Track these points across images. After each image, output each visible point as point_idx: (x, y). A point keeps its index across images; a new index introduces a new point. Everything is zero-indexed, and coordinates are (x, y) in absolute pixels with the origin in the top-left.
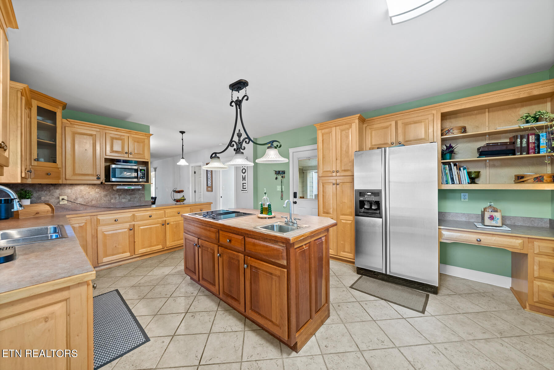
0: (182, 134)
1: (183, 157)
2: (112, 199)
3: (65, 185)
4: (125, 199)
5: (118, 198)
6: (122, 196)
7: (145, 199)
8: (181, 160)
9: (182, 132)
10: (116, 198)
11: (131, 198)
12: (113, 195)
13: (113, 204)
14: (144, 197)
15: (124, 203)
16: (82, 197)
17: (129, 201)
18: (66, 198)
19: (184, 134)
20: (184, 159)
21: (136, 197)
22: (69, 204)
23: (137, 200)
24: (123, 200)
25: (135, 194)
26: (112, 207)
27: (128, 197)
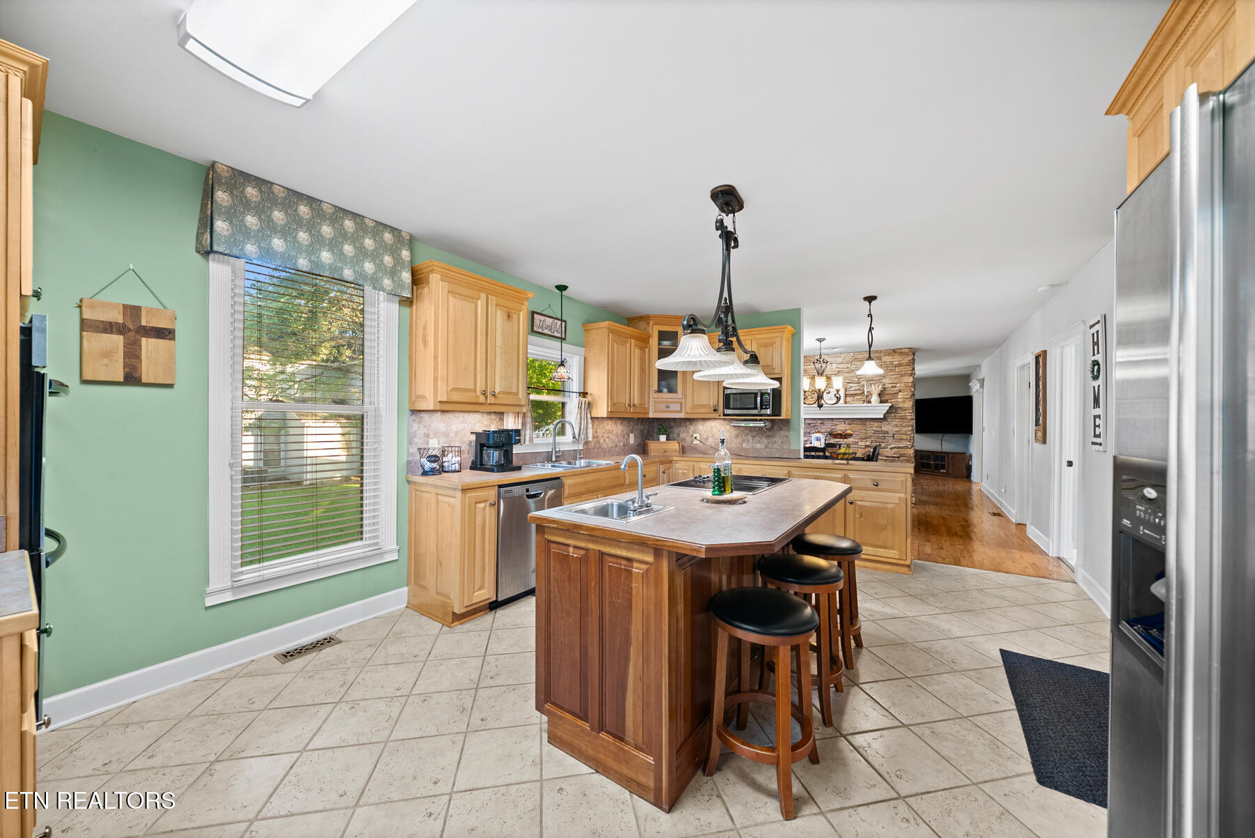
0: (870, 303)
1: (870, 357)
2: (743, 441)
3: (697, 419)
4: (760, 444)
5: (751, 441)
6: (757, 438)
7: (790, 446)
8: (866, 362)
9: (870, 299)
10: (748, 441)
11: (768, 443)
12: (745, 436)
13: (745, 450)
14: (789, 442)
15: (758, 450)
16: (713, 437)
17: (766, 447)
18: (697, 435)
19: (873, 303)
20: (873, 360)
21: (775, 442)
22: (701, 445)
23: (778, 447)
24: (758, 446)
25: (774, 437)
26: (743, 454)
27: (765, 441)
